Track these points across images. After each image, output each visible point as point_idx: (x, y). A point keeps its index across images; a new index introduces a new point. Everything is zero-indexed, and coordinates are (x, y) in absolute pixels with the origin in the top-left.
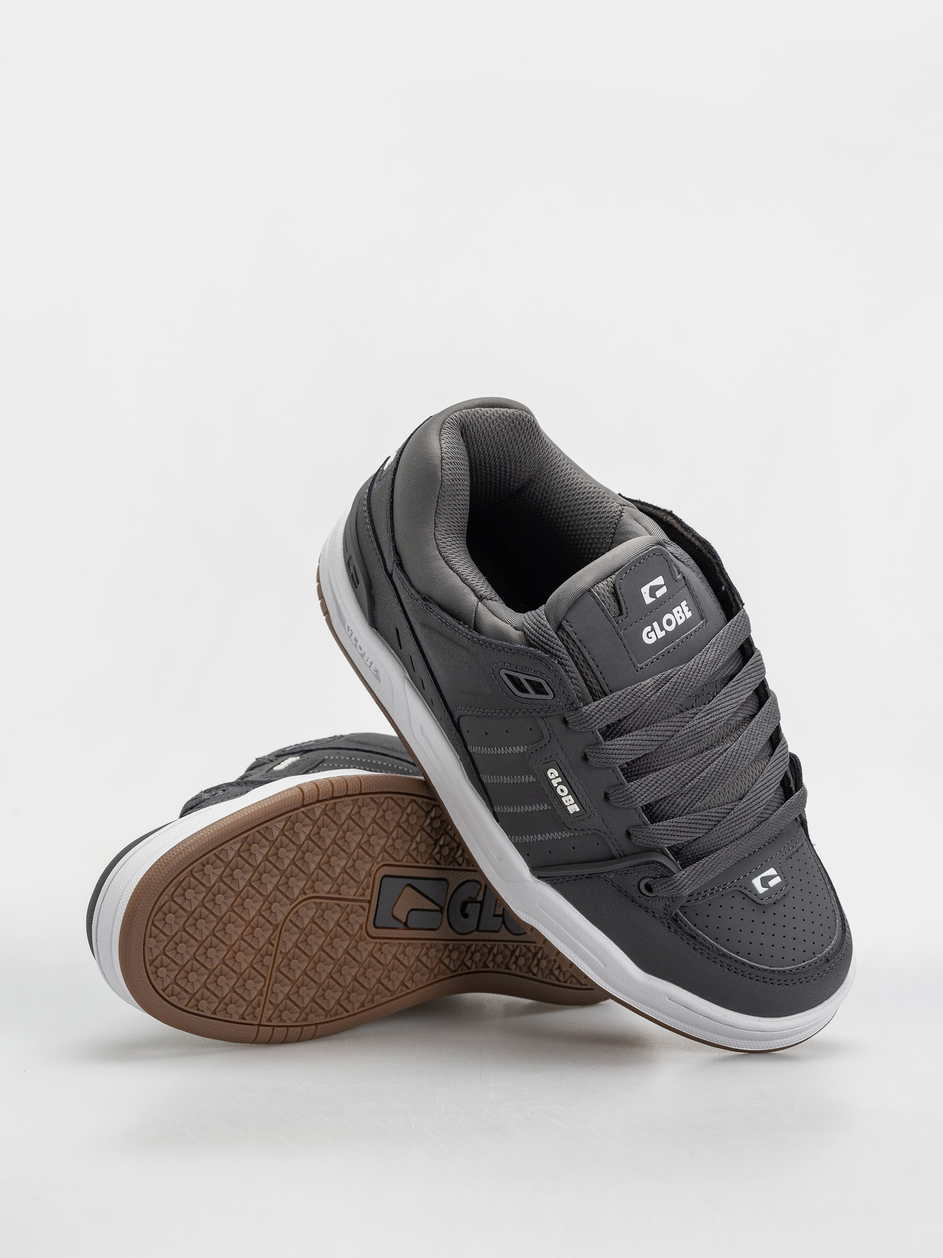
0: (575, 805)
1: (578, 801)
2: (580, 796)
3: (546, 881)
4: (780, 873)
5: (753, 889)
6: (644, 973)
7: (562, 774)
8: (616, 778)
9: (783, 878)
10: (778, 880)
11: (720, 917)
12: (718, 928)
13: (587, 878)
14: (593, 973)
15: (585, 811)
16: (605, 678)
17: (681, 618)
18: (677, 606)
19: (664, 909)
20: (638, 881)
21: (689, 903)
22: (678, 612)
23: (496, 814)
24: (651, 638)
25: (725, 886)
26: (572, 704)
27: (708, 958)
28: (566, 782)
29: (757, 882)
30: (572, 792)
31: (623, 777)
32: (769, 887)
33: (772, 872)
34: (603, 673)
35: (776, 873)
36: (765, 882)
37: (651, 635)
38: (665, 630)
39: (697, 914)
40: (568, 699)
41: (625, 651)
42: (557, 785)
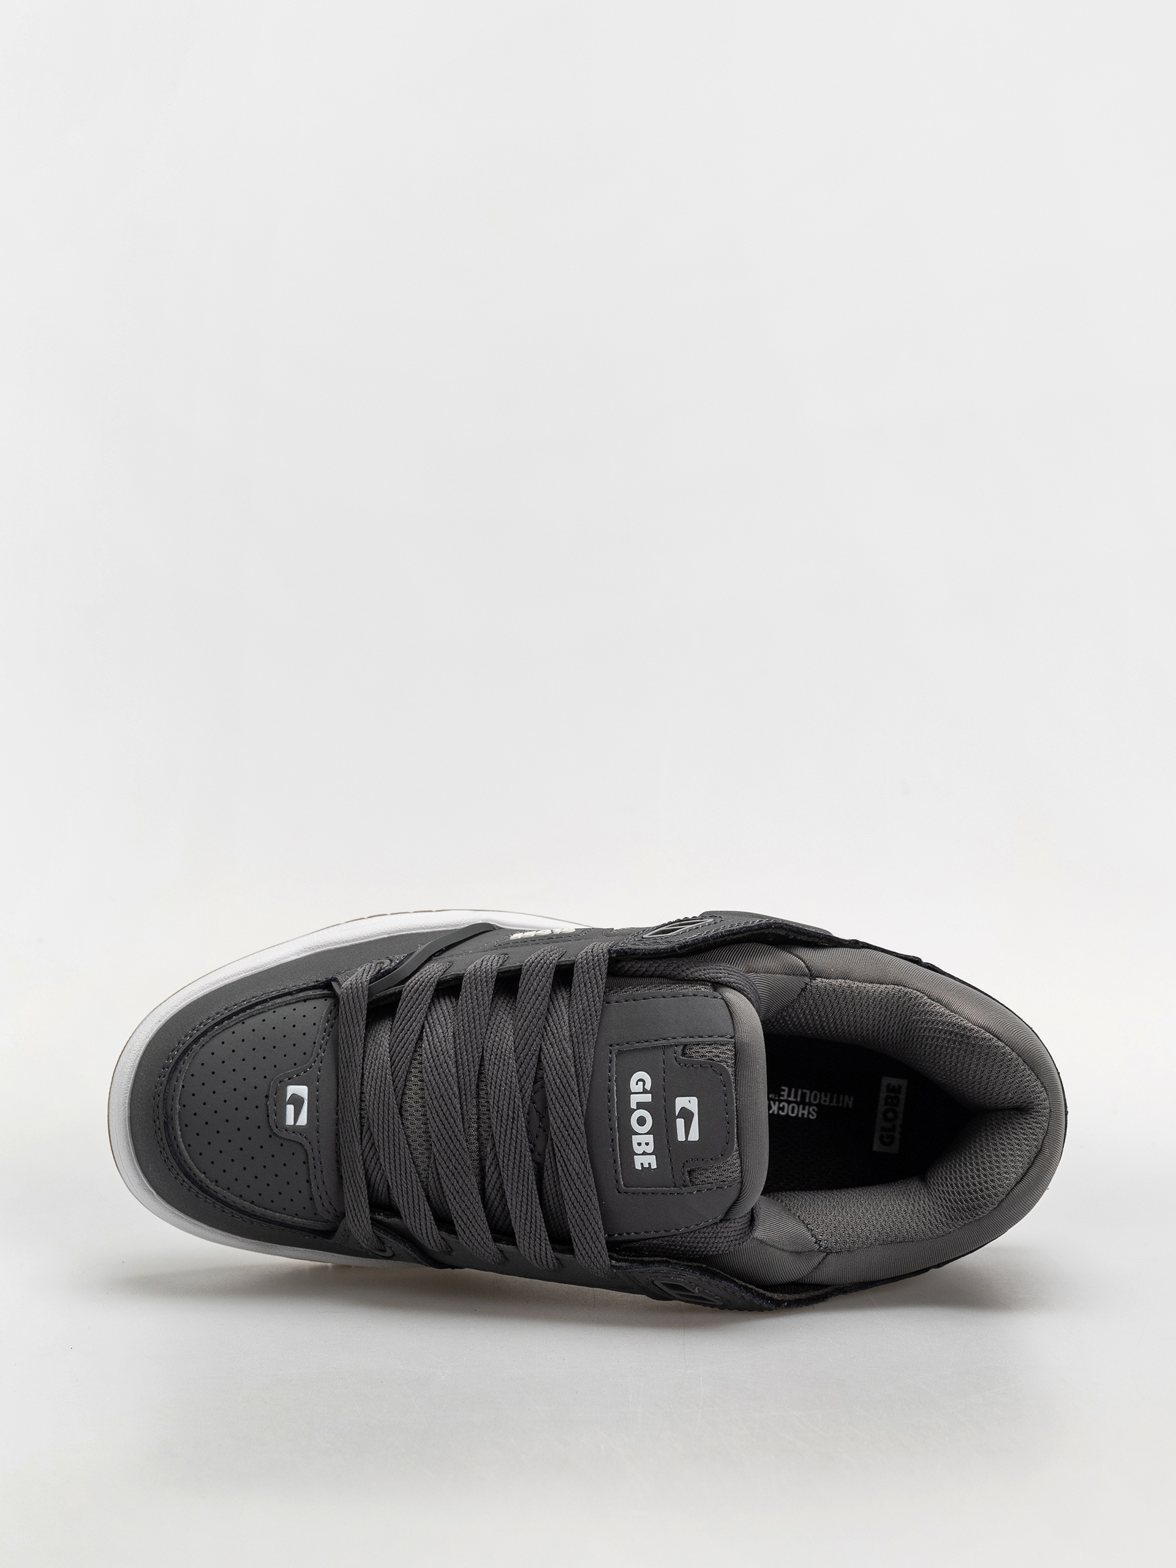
4: (295, 1129)
5: (298, 1080)
9: (288, 1129)
10: (290, 1121)
17: (639, 1144)
18: (654, 1150)
22: (647, 1144)
24: (637, 1084)
29: (302, 1091)
32: (289, 1102)
33: (303, 1120)
35: (298, 1124)
37: (640, 1084)
38: (636, 1110)
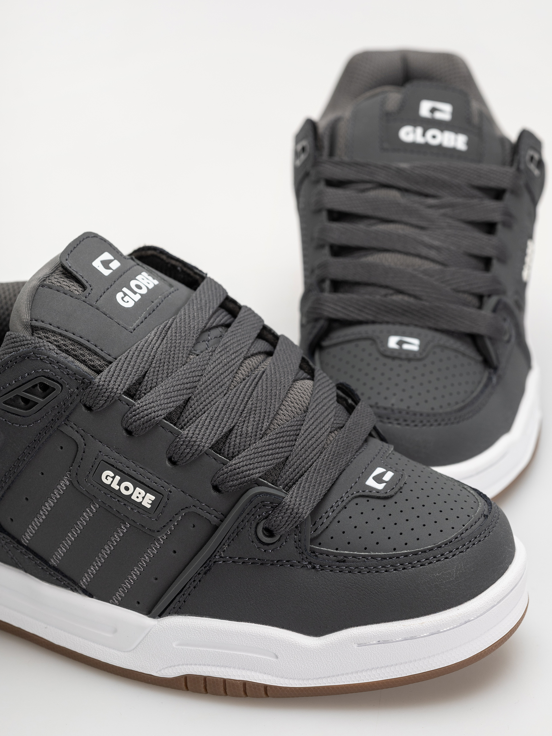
0: (148, 494)
1: (148, 489)
2: (146, 481)
3: (170, 614)
4: (389, 467)
5: (371, 489)
6: (317, 638)
7: (117, 471)
8: (170, 433)
9: (394, 471)
10: (390, 474)
11: (356, 527)
12: (360, 538)
13: (205, 573)
14: (270, 677)
15: (161, 494)
16: (103, 349)
17: (149, 283)
19: (296, 547)
20: (253, 532)
21: (317, 531)
22: (143, 279)
23: (86, 591)
25: (342, 499)
26: (83, 382)
27: (369, 572)
28: (125, 476)
29: (371, 482)
30: (138, 483)
31: (175, 427)
32: (384, 482)
33: (379, 469)
34: (98, 344)
35: (385, 469)
36: (379, 479)
39: (332, 538)
40: (76, 379)
41: (108, 318)
42: (118, 487)
